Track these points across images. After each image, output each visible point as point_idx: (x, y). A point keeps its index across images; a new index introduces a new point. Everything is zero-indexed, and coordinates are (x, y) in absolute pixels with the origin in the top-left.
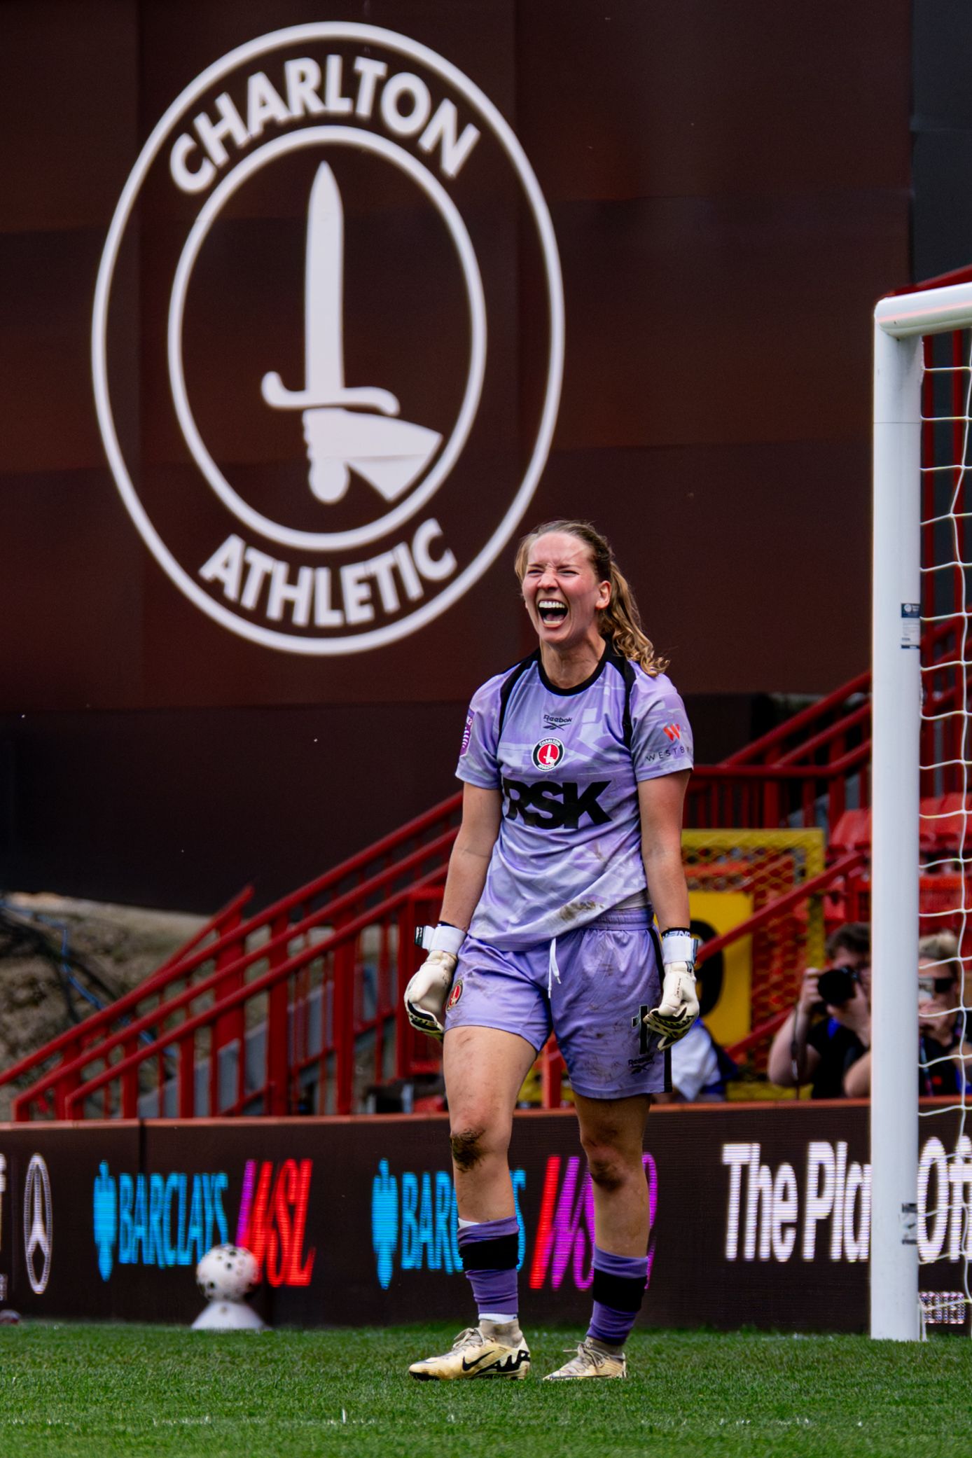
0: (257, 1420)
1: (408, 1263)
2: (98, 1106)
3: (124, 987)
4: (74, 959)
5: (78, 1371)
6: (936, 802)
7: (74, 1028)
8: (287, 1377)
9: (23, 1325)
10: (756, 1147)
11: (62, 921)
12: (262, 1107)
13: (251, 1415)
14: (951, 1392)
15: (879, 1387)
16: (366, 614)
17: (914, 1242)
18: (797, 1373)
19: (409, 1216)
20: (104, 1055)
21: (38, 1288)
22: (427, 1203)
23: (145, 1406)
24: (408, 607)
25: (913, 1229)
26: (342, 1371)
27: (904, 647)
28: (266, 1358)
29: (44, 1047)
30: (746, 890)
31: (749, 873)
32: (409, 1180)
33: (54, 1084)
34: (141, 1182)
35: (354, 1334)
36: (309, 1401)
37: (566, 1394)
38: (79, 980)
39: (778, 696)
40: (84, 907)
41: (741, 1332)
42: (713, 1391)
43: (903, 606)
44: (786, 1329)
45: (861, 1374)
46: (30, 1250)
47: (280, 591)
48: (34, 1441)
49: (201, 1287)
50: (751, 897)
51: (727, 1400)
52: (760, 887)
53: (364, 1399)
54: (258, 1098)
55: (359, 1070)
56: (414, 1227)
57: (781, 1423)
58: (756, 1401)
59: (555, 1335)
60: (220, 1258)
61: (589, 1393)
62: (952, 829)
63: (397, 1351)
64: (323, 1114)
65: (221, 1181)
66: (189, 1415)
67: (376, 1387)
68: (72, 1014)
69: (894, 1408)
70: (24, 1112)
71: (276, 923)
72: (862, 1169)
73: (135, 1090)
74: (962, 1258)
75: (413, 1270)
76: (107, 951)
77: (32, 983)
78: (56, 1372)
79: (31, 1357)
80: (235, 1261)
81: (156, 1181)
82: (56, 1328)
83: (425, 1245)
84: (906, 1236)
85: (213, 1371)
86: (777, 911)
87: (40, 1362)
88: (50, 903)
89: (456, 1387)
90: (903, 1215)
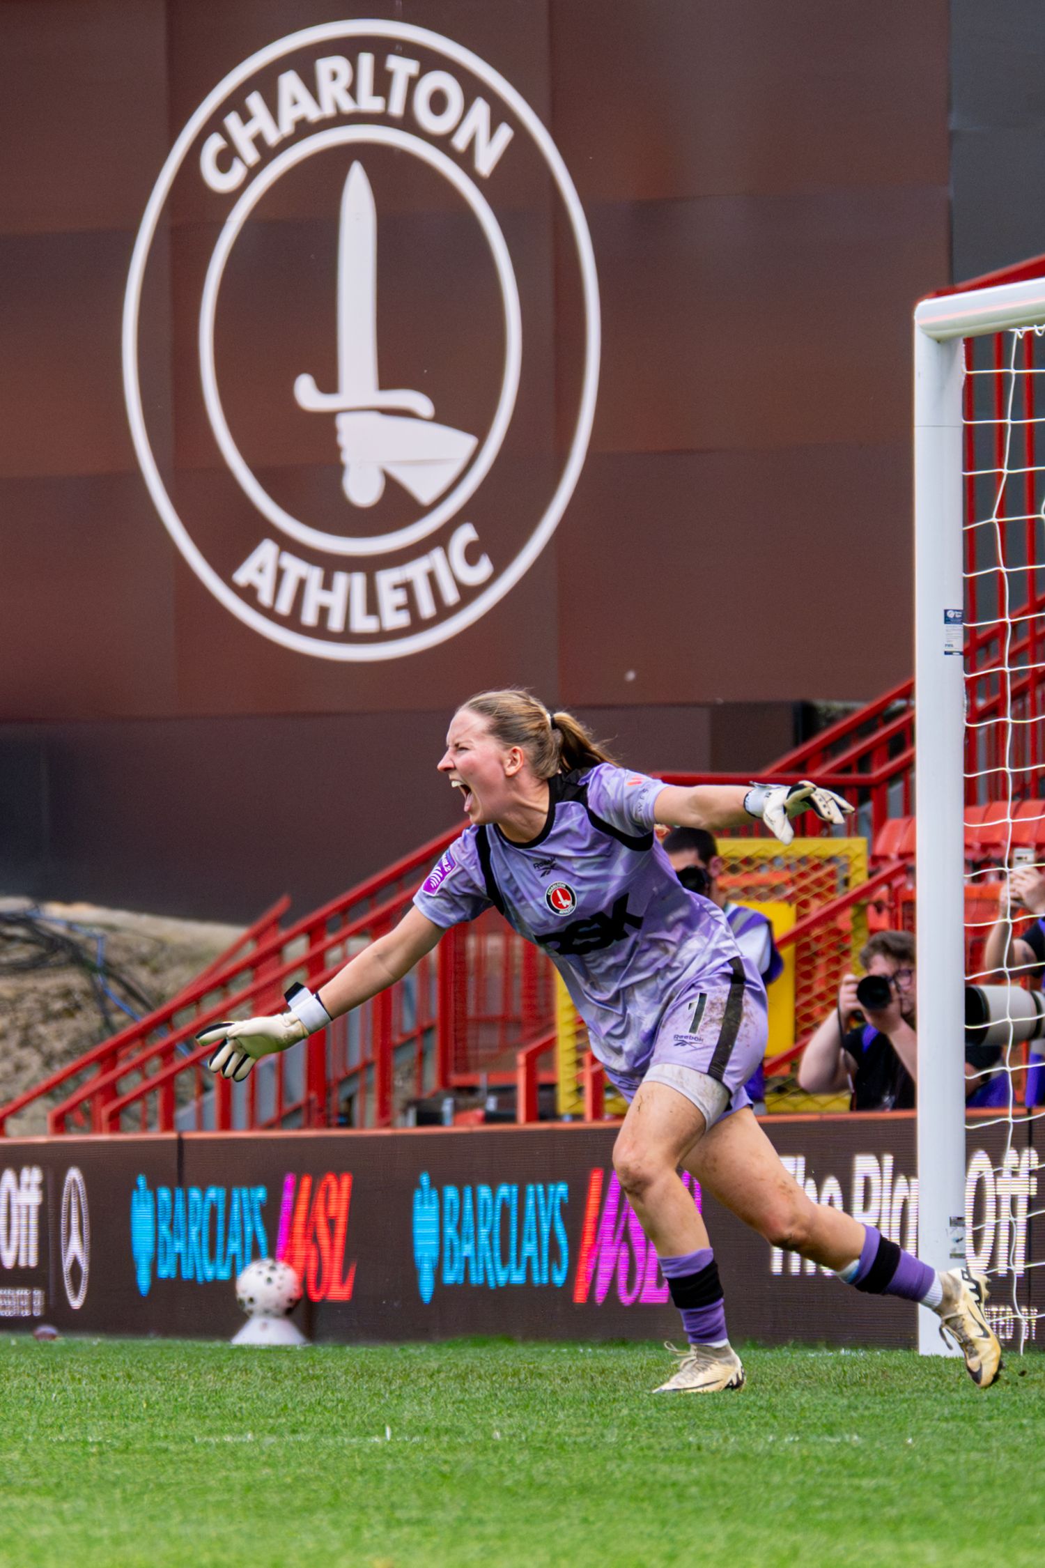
0: (301, 1437)
1: (449, 1278)
2: (136, 1119)
3: (161, 998)
4: (109, 970)
5: (118, 1387)
6: (979, 810)
7: (110, 1041)
8: (329, 1393)
9: (61, 1340)
10: (801, 1160)
11: (97, 931)
12: (301, 1119)
13: (294, 1432)
14: (1001, 1410)
15: (929, 1403)
16: (403, 619)
17: (962, 1256)
18: (844, 1389)
19: (450, 1231)
20: (140, 1066)
21: (76, 1303)
22: (468, 1218)
23: (188, 1423)
24: (444, 612)
25: (960, 1243)
26: (385, 1387)
27: (946, 653)
28: (309, 1374)
29: (78, 1060)
30: (790, 899)
31: (792, 882)
32: (451, 1193)
33: (91, 1096)
34: (179, 1193)
35: (397, 1350)
36: (353, 1418)
37: (612, 1410)
38: (115, 990)
39: (820, 703)
40: (120, 917)
41: (788, 1347)
42: (761, 1408)
43: (946, 611)
44: (833, 1344)
45: (910, 1390)
46: (67, 1265)
47: (315, 597)
48: (75, 1458)
49: (241, 1302)
50: (794, 906)
51: (775, 1417)
52: (804, 897)
53: (407, 1415)
54: (297, 1110)
55: (398, 1082)
56: (456, 1243)
57: (832, 1440)
58: (805, 1418)
59: (599, 1351)
60: (260, 1273)
61: (636, 1410)
62: (997, 838)
63: (440, 1366)
64: (362, 1126)
65: (261, 1193)
66: (231, 1431)
67: (420, 1404)
68: (107, 1024)
69: (944, 1425)
70: (60, 1123)
71: (314, 932)
72: (909, 1183)
73: (171, 1104)
74: (1010, 1272)
75: (455, 1286)
76: (144, 962)
77: (67, 993)
78: (96, 1389)
79: (70, 1372)
80: (275, 1276)
81: (195, 1194)
82: (95, 1343)
83: (467, 1259)
84: (955, 1249)
85: (255, 1387)
86: (818, 922)
87: (79, 1379)
88: (84, 912)
89: (500, 1404)
90: (950, 1229)
